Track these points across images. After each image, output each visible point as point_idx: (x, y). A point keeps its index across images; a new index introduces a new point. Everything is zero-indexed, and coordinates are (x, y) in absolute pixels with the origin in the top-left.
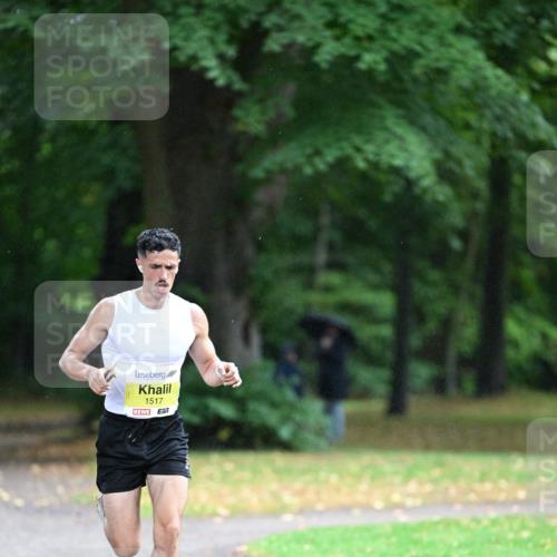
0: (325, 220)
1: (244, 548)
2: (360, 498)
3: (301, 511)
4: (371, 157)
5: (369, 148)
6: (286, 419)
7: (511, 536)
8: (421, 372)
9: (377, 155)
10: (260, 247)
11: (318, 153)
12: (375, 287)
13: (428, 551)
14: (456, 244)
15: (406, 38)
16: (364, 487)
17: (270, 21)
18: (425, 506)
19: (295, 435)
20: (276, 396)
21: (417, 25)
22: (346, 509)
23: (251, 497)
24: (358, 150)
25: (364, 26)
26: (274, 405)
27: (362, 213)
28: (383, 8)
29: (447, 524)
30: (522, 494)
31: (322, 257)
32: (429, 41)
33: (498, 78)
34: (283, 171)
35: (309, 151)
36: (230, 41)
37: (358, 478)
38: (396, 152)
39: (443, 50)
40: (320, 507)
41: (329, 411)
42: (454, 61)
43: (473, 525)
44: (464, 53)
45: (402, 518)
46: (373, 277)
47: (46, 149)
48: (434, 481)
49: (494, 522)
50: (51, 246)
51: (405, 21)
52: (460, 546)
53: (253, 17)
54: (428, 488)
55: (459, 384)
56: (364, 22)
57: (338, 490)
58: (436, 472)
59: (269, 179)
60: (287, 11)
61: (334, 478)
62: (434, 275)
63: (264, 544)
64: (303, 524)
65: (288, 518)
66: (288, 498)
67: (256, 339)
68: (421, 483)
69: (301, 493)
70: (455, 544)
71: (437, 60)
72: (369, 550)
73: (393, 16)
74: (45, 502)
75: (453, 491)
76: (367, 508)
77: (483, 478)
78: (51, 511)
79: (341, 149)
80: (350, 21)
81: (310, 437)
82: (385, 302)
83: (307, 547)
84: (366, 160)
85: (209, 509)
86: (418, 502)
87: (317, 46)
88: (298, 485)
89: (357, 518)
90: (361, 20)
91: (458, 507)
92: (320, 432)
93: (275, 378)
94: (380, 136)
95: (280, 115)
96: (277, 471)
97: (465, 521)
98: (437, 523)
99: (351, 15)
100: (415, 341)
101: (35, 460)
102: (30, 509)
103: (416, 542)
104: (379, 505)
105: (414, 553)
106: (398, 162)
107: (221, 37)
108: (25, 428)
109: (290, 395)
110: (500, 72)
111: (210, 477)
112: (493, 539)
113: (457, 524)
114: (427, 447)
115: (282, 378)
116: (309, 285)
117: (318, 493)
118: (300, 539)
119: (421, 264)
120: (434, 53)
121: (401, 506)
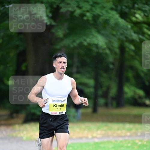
0: (76, 60)
5: (88, 40)
7: (125, 145)
8: (101, 101)
11: (74, 41)
12: (89, 78)
14: (111, 66)
15: (97, 11)
16: (86, 132)
21: (100, 7)
22: (81, 138)
24: (85, 40)
25: (86, 8)
28: (91, 3)
29: (109, 142)
30: (128, 134)
31: (75, 70)
32: (104, 12)
34: (64, 47)
37: (84, 130)
38: (95, 40)
39: (107, 14)
40: (74, 137)
42: (110, 17)
44: (113, 15)
45: (96, 140)
48: (105, 130)
49: (121, 142)
53: (57, 4)
54: (103, 132)
55: (112, 104)
56: (86, 6)
57: (79, 133)
58: (105, 128)
61: (78, 130)
62: (105, 75)
68: (101, 131)
70: (111, 147)
71: (106, 17)
75: (110, 133)
76: (87, 138)
77: (118, 129)
78: (2, 138)
82: (91, 82)
83: (71, 148)
84: (87, 43)
86: (101, 136)
89: (84, 141)
92: (74, 117)
97: (113, 141)
98: (106, 142)
104: (90, 137)
112: (121, 146)
113: (111, 142)
120: (105, 15)
121: (96, 137)
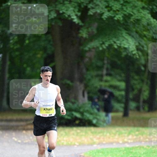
0: (106, 62)
1: (83, 154)
2: (116, 140)
3: (99, 144)
4: (119, 45)
5: (118, 42)
6: (94, 118)
8: (133, 105)
9: (120, 44)
10: (87, 70)
11: (103, 43)
12: (120, 81)
13: (135, 155)
14: (143, 68)
15: (128, 10)
16: (117, 137)
17: (90, 6)
18: (134, 142)
19: (97, 122)
20: (92, 111)
21: (132, 7)
22: (112, 143)
23: (85, 140)
24: (115, 42)
25: (116, 7)
26: (91, 114)
27: (116, 60)
29: (140, 147)
31: (105, 72)
32: (135, 11)
33: (154, 22)
34: (94, 48)
35: (101, 42)
36: (79, 11)
37: (115, 135)
38: (125, 43)
39: (139, 14)
40: (104, 142)
41: (107, 115)
42: (142, 17)
43: (147, 148)
44: (145, 15)
45: (127, 146)
46: (119, 78)
47: (27, 42)
48: (136, 135)
50: (29, 69)
51: (128, 6)
52: (144, 154)
53: (85, 5)
54: (135, 137)
55: (143, 108)
57: (109, 138)
58: (137, 133)
59: (90, 50)
60: (95, 3)
61: (108, 134)
62: (136, 77)
63: (89, 153)
64: (99, 147)
65: (95, 146)
66: (95, 140)
67: (86, 95)
68: (133, 136)
69: (99, 138)
70: (142, 153)
71: (137, 17)
72: (118, 155)
73: (125, 4)
74: (27, 141)
75: (142, 138)
76: (118, 143)
78: (28, 143)
79: (110, 42)
80: (113, 6)
81: (102, 123)
82: (123, 85)
83: (101, 154)
84: (117, 46)
85: (73, 143)
86: (132, 141)
87: (103, 13)
88: (98, 136)
89: (115, 146)
90: (115, 6)
91: (143, 143)
92: (104, 121)
93: (91, 106)
94: (121, 39)
95: (93, 32)
96: (92, 133)
97: (145, 147)
98: (137, 147)
99: (113, 4)
100: (131, 96)
101: (24, 129)
102: (22, 143)
103: (131, 153)
104: (121, 142)
105: (130, 156)
106: (126, 46)
107: (77, 10)
108: (21, 120)
109: (96, 111)
110: (155, 20)
111: (73, 134)
112: (153, 152)
113: (143, 147)
114: (135, 126)
115: (94, 106)
116: (101, 80)
117: (103, 138)
118: (98, 152)
119: (133, 74)
120: (136, 15)
121: (127, 142)
